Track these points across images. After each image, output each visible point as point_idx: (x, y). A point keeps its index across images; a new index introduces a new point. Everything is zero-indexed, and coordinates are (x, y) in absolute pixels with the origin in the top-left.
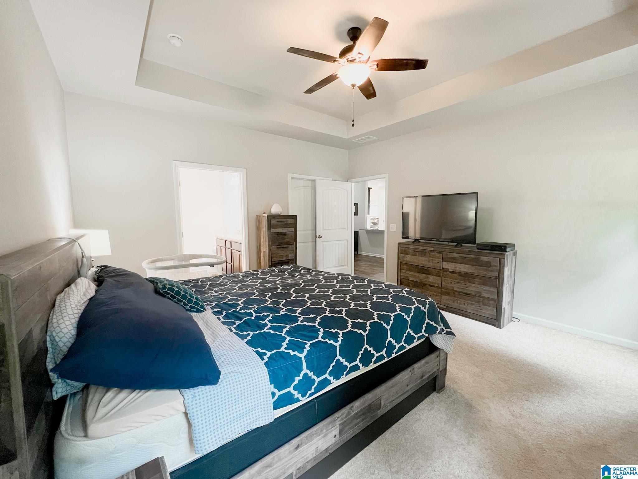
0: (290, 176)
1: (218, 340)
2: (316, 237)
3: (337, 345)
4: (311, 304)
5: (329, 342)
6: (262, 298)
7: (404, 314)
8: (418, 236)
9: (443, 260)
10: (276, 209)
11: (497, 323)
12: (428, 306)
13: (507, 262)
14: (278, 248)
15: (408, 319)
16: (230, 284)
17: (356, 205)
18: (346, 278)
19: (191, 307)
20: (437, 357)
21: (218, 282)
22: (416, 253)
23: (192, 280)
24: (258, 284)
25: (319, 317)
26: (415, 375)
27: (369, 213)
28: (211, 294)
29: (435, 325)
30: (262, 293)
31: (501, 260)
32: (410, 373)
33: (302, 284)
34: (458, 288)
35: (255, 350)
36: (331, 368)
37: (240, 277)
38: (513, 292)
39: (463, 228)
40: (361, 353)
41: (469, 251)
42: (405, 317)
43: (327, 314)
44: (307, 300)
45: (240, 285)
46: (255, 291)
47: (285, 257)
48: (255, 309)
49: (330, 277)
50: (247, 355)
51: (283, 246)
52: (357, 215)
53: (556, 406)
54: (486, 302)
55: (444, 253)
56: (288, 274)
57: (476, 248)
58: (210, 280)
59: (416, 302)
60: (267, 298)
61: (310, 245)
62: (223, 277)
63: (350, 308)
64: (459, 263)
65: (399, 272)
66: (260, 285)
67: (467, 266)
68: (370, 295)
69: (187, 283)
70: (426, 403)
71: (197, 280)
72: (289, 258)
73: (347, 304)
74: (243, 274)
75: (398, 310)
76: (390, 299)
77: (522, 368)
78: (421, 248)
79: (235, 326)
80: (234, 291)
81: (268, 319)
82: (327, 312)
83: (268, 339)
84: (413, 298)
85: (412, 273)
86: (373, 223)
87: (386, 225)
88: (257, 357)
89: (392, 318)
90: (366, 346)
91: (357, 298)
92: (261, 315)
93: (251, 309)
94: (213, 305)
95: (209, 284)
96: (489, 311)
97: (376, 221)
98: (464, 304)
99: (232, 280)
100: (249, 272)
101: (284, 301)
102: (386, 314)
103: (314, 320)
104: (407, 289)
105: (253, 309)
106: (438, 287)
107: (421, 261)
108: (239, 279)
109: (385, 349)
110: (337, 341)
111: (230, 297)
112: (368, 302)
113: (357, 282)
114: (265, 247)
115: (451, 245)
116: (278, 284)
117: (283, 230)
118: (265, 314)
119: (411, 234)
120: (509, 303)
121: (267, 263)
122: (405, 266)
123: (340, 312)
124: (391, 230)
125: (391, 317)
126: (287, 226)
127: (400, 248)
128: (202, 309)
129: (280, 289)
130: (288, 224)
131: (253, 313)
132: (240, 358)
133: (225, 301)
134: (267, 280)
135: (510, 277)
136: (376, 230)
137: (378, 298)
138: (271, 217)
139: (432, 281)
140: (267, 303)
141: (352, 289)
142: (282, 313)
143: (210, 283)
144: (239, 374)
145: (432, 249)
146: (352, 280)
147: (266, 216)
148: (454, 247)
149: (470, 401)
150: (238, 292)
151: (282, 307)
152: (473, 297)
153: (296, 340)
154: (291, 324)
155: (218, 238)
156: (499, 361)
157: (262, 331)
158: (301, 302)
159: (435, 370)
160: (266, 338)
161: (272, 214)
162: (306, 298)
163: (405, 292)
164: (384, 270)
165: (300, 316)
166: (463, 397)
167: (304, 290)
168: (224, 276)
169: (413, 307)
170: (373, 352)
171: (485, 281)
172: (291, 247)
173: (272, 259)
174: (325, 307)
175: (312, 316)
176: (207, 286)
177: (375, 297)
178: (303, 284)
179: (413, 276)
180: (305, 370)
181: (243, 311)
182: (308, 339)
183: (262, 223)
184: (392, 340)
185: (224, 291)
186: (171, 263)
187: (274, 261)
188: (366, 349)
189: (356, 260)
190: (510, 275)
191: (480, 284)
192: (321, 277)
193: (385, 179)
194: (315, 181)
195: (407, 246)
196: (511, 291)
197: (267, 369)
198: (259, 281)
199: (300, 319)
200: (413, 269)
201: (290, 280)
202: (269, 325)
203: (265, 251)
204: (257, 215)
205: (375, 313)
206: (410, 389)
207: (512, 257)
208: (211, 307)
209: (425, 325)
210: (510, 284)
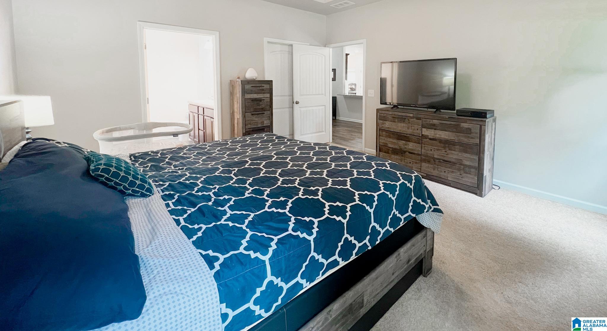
0: (266, 40)
1: (157, 241)
2: (293, 103)
3: (311, 238)
4: (283, 183)
5: (301, 236)
6: (226, 175)
7: (388, 193)
8: (395, 102)
9: (423, 127)
10: (251, 74)
11: (478, 192)
12: (414, 181)
13: (488, 129)
14: (252, 114)
15: (394, 199)
16: (194, 157)
17: (334, 70)
18: (323, 148)
19: (133, 191)
20: (424, 237)
21: (181, 155)
22: (395, 119)
23: (150, 152)
24: (226, 156)
25: (291, 201)
26: (400, 260)
27: (346, 79)
28: (168, 170)
29: (422, 203)
30: (227, 169)
31: (482, 127)
32: (396, 260)
33: (274, 157)
34: (438, 155)
35: (204, 253)
36: (304, 269)
37: (206, 148)
38: (493, 159)
39: (439, 94)
40: (340, 244)
41: (449, 117)
42: (390, 196)
43: (300, 196)
44: (279, 177)
45: (205, 157)
46: (219, 166)
47: (260, 124)
48: (216, 190)
49: (307, 147)
50: (192, 263)
51: (258, 113)
52: (335, 80)
53: (552, 289)
54: (467, 169)
55: (423, 119)
56: (260, 144)
57: (456, 115)
58: (171, 153)
59: (401, 178)
60: (232, 175)
61: (287, 111)
62: (187, 149)
63: (328, 187)
64: (438, 130)
65: (378, 138)
66: (227, 157)
67: (447, 132)
68: (349, 169)
69: (144, 156)
70: (413, 290)
71: (157, 152)
72: (265, 125)
73: (324, 182)
74: (210, 144)
75: (382, 188)
76: (373, 174)
77: (510, 243)
78: (400, 114)
79: (185, 216)
80: (196, 166)
81: (228, 205)
82: (301, 193)
83: (223, 235)
84: (398, 173)
85: (391, 140)
86: (351, 88)
87: (364, 90)
88: (204, 265)
89: (376, 199)
90: (346, 235)
91: (335, 174)
92: (221, 198)
93: (210, 190)
94: (165, 186)
95: (169, 157)
96: (470, 179)
97: (353, 87)
98: (445, 172)
99: (196, 152)
100: (218, 142)
101: (251, 179)
102: (369, 193)
103: (283, 205)
104: (390, 162)
105: (213, 191)
106: (418, 154)
107: (400, 127)
108: (206, 150)
109: (368, 237)
110: (310, 234)
111: (189, 175)
112: (348, 179)
113: (336, 153)
114: (239, 113)
115: (429, 112)
116: (247, 156)
117: (257, 95)
118: (226, 197)
119: (388, 100)
120: (489, 170)
121: (240, 131)
122: (384, 133)
123: (315, 193)
124: (369, 96)
125: (374, 197)
126: (262, 91)
127: (378, 114)
128: (148, 193)
129: (249, 163)
130: (263, 89)
131: (212, 195)
132: (180, 270)
133: (181, 180)
134: (237, 151)
135: (490, 144)
136: (353, 96)
137: (359, 173)
138: (245, 83)
139: (412, 148)
140: (232, 182)
141: (329, 162)
142: (247, 195)
143: (171, 155)
144: (175, 295)
145: (411, 115)
146: (329, 151)
147: (240, 81)
148: (434, 114)
149: (461, 285)
150: (201, 166)
151: (248, 187)
152: (453, 164)
153: (259, 234)
154: (256, 211)
155: (191, 103)
156: (485, 235)
157: (219, 223)
158: (271, 179)
159: (422, 251)
160: (222, 234)
161: (247, 79)
162: (278, 174)
163: (388, 166)
164: (362, 135)
165: (269, 199)
166: (453, 281)
167: (276, 165)
168: (189, 147)
169: (398, 184)
170: (354, 241)
171: (466, 148)
172: (267, 113)
173: (246, 126)
174: (298, 186)
175: (282, 199)
176: (167, 160)
177: (355, 173)
178: (276, 157)
179: (392, 143)
180: (270, 277)
181: (200, 194)
182: (275, 232)
183: (236, 88)
184: (376, 225)
185: (185, 165)
186: (130, 133)
187: (249, 129)
188: (346, 239)
189: (334, 125)
190: (490, 142)
191: (460, 152)
192: (296, 148)
193: (362, 45)
194: (292, 46)
195: (386, 112)
196: (491, 159)
197: (216, 284)
198: (228, 153)
199: (268, 204)
200: (392, 135)
201: (262, 151)
202: (229, 213)
203: (239, 118)
204: (230, 80)
205: (357, 193)
206: (396, 277)
207: (492, 123)
208: (162, 188)
209: (411, 204)
210: (491, 151)
